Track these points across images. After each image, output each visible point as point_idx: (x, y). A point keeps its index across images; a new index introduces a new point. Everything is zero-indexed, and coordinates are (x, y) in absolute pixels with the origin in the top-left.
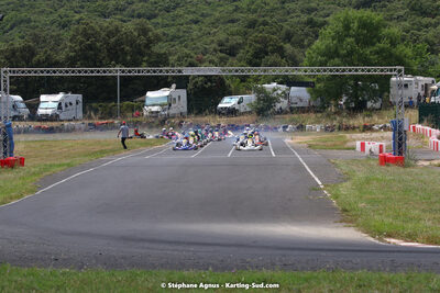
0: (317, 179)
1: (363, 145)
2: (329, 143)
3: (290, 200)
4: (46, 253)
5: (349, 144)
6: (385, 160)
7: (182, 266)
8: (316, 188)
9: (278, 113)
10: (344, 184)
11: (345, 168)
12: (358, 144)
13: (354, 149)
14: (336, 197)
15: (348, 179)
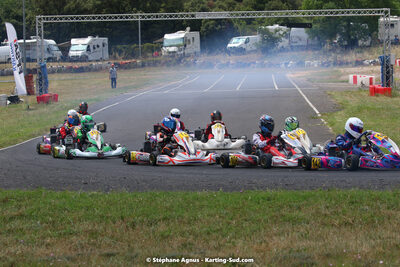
0: (315, 109)
1: (355, 78)
2: (325, 77)
4: (77, 178)
5: (343, 78)
6: (374, 91)
7: (197, 187)
8: (314, 117)
10: (339, 113)
11: (339, 99)
12: (351, 77)
13: (347, 82)
14: (332, 125)
15: (343, 108)
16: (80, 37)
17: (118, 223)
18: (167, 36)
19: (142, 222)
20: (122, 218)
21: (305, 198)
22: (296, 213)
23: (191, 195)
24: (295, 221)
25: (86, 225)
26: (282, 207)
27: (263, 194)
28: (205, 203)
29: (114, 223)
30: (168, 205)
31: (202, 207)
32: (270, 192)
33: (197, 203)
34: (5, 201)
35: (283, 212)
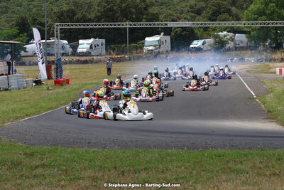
0: (252, 92)
1: (280, 70)
2: (260, 69)
3: (235, 105)
4: (83, 139)
5: (272, 70)
7: (168, 147)
8: (251, 98)
9: (228, 50)
10: (269, 95)
11: (269, 85)
12: (278, 70)
13: (275, 73)
14: (264, 103)
15: (272, 92)
16: (85, 39)
17: (112, 171)
18: (147, 39)
19: (129, 171)
20: (115, 168)
21: (245, 155)
22: (239, 166)
23: (164, 152)
24: (238, 172)
25: (90, 173)
26: (228, 162)
27: (215, 152)
28: (174, 158)
29: (109, 171)
30: (148, 159)
31: (171, 161)
32: (220, 151)
33: (169, 158)
34: (32, 154)
35: (230, 165)
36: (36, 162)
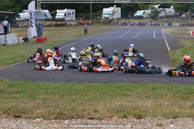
0: (168, 48)
8: (166, 52)
10: (179, 50)
11: (182, 43)
12: (191, 32)
17: (57, 95)
19: (66, 95)
20: (59, 93)
21: (135, 87)
22: (130, 93)
24: (128, 96)
25: (44, 96)
26: (124, 90)
28: (94, 88)
29: (55, 95)
30: (79, 89)
31: (93, 90)
33: (91, 88)
34: (12, 86)
35: (125, 92)
36: (14, 90)
